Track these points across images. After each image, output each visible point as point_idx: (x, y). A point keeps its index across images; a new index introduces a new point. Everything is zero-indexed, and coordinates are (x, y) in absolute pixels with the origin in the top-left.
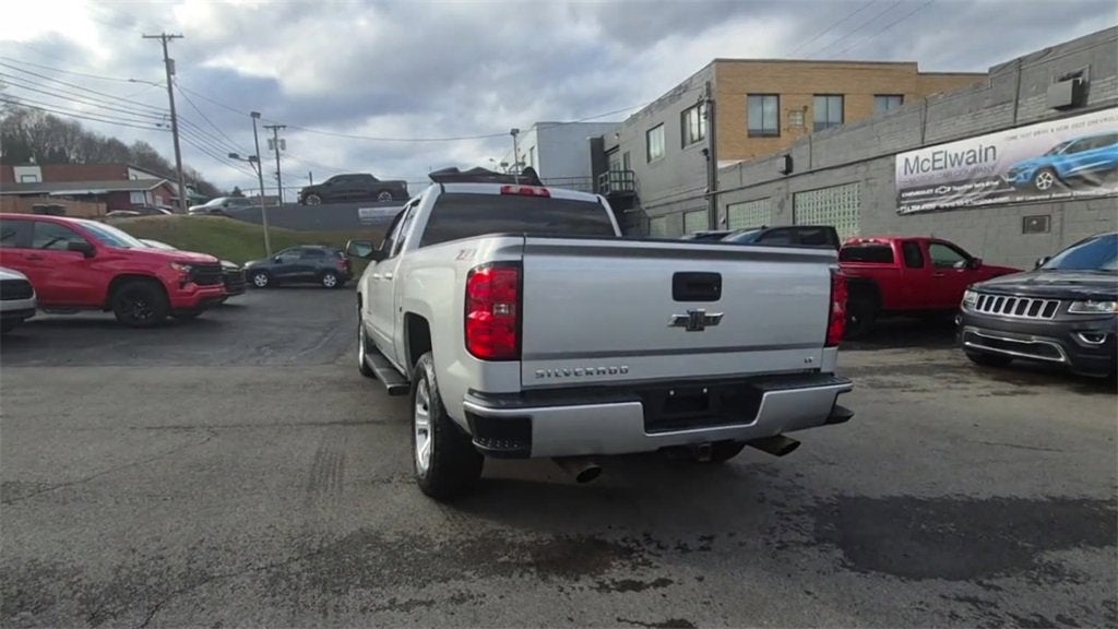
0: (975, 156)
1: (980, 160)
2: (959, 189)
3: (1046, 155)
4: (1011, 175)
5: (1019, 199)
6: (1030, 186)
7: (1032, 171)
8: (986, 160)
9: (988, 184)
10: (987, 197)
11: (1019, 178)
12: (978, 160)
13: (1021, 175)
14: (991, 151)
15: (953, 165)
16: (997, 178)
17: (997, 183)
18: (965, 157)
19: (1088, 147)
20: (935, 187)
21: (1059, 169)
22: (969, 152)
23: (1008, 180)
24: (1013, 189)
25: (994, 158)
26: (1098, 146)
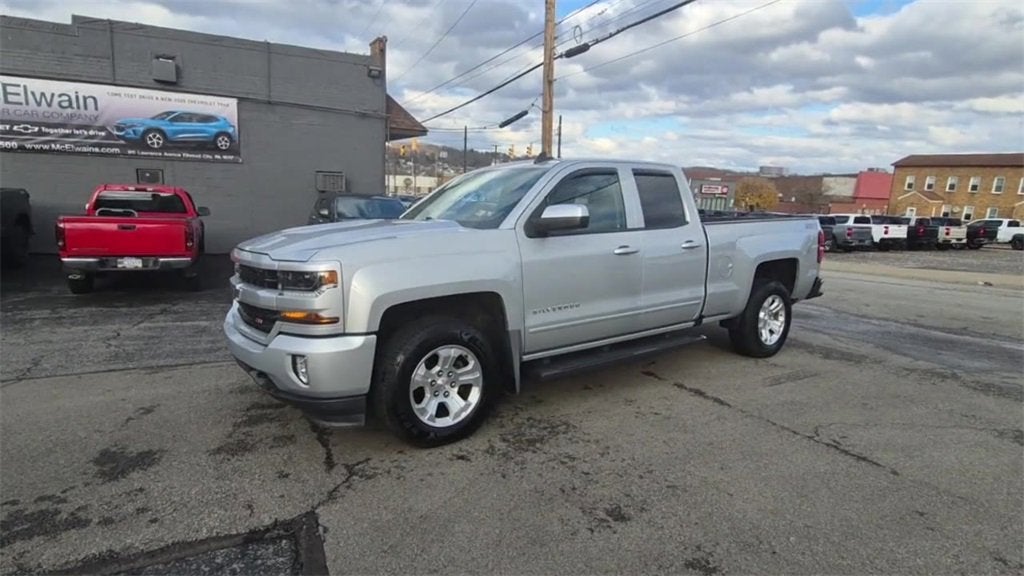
0: (70, 101)
1: (78, 107)
2: (52, 131)
3: (153, 118)
4: (119, 129)
5: (130, 152)
6: (140, 142)
7: (142, 129)
8: (86, 108)
9: (92, 133)
10: (94, 145)
11: (128, 133)
12: (75, 105)
13: (130, 131)
14: (90, 102)
15: (39, 104)
16: (102, 129)
17: (103, 134)
18: (56, 100)
19: (190, 120)
20: (12, 123)
21: (169, 134)
22: (60, 96)
23: (116, 133)
24: (122, 142)
25: (96, 109)
26: (199, 121)
